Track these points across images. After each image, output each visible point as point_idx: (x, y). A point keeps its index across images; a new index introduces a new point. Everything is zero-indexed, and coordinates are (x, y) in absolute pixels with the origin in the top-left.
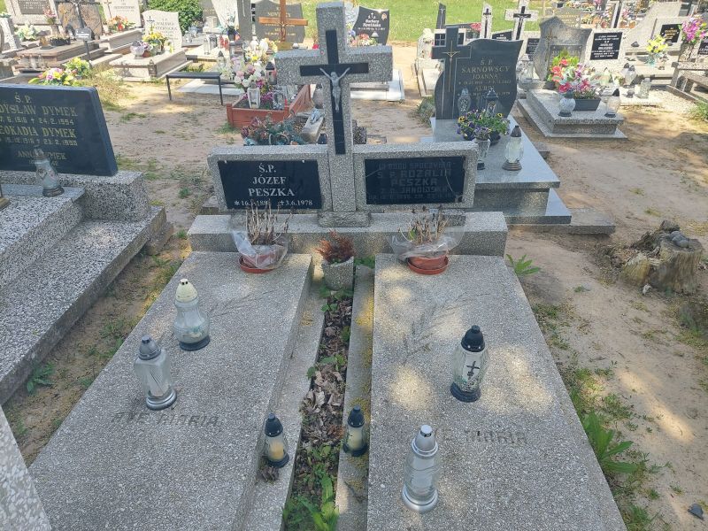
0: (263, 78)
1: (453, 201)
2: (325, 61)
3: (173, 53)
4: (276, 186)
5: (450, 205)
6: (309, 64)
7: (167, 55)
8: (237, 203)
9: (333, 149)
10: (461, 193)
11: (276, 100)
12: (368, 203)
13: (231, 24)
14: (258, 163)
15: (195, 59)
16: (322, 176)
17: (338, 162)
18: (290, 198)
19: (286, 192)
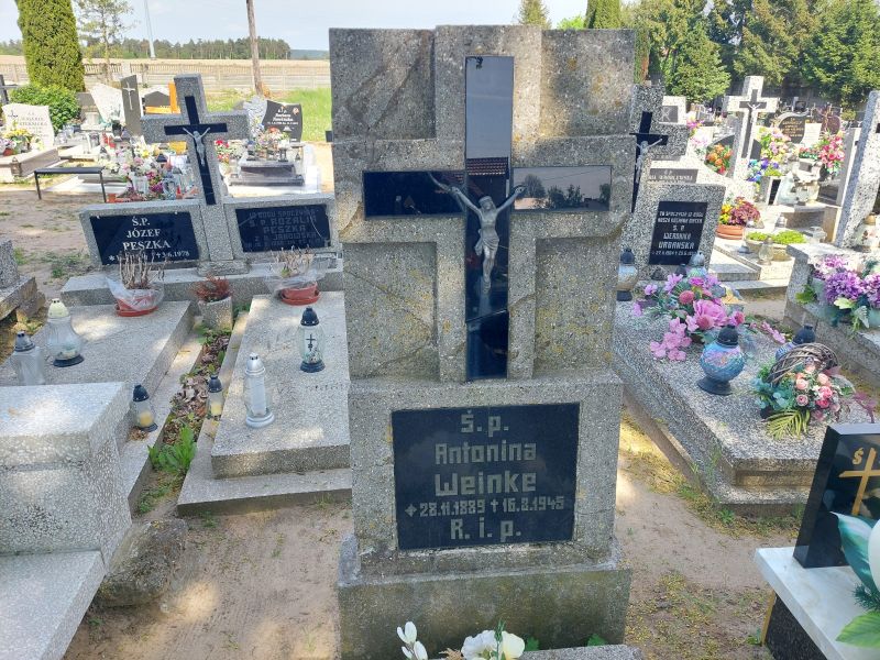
0: (153, 170)
1: (323, 246)
2: (187, 122)
3: (43, 151)
4: (152, 239)
5: (321, 250)
6: (173, 124)
7: (34, 153)
8: (112, 258)
9: (204, 200)
10: (329, 238)
11: (167, 189)
12: (245, 251)
13: (115, 118)
14: (130, 217)
15: (71, 159)
16: (196, 227)
17: (211, 212)
18: (167, 250)
19: (161, 244)
